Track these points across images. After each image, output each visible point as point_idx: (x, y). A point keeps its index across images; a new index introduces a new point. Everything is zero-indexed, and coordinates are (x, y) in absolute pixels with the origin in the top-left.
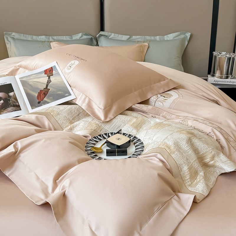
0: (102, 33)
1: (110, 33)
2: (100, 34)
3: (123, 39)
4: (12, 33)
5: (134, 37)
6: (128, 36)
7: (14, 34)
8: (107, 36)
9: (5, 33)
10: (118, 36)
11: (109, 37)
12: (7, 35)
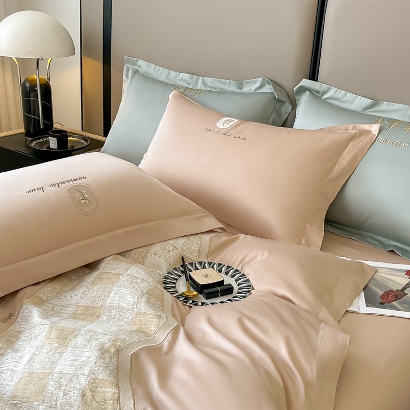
0: (306, 82)
1: (325, 87)
2: (301, 86)
3: (353, 107)
4: (137, 61)
5: (385, 106)
6: (369, 101)
7: (140, 62)
8: (318, 92)
9: (127, 59)
10: (345, 95)
11: (322, 95)
12: (130, 64)
